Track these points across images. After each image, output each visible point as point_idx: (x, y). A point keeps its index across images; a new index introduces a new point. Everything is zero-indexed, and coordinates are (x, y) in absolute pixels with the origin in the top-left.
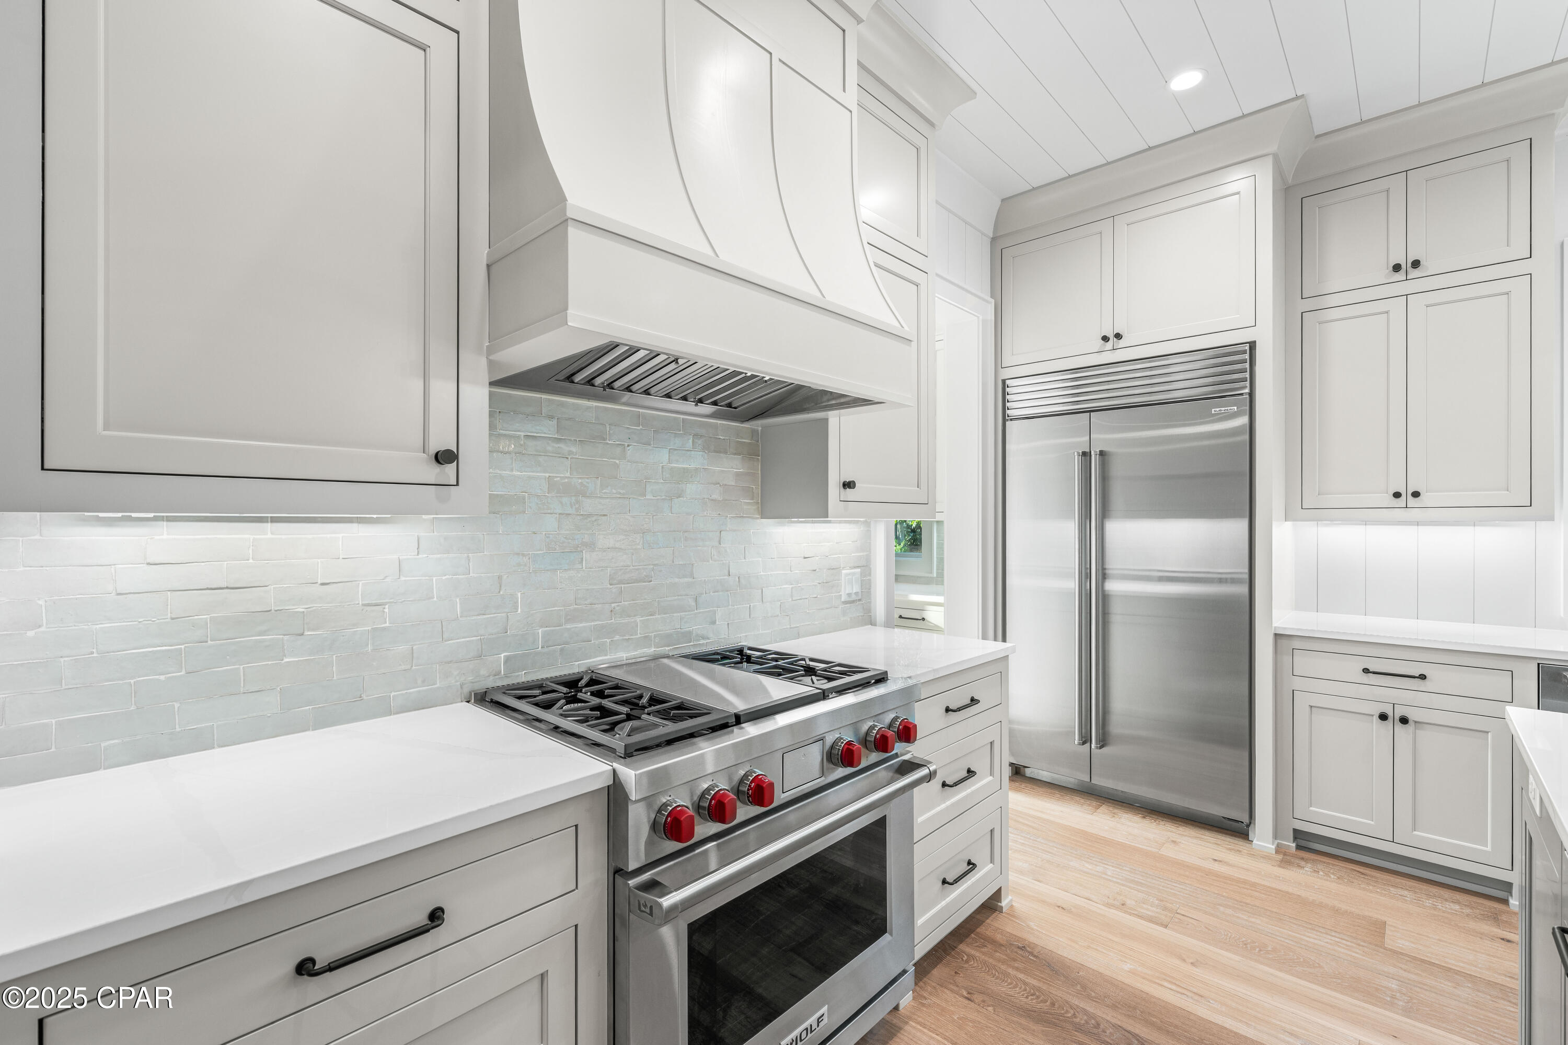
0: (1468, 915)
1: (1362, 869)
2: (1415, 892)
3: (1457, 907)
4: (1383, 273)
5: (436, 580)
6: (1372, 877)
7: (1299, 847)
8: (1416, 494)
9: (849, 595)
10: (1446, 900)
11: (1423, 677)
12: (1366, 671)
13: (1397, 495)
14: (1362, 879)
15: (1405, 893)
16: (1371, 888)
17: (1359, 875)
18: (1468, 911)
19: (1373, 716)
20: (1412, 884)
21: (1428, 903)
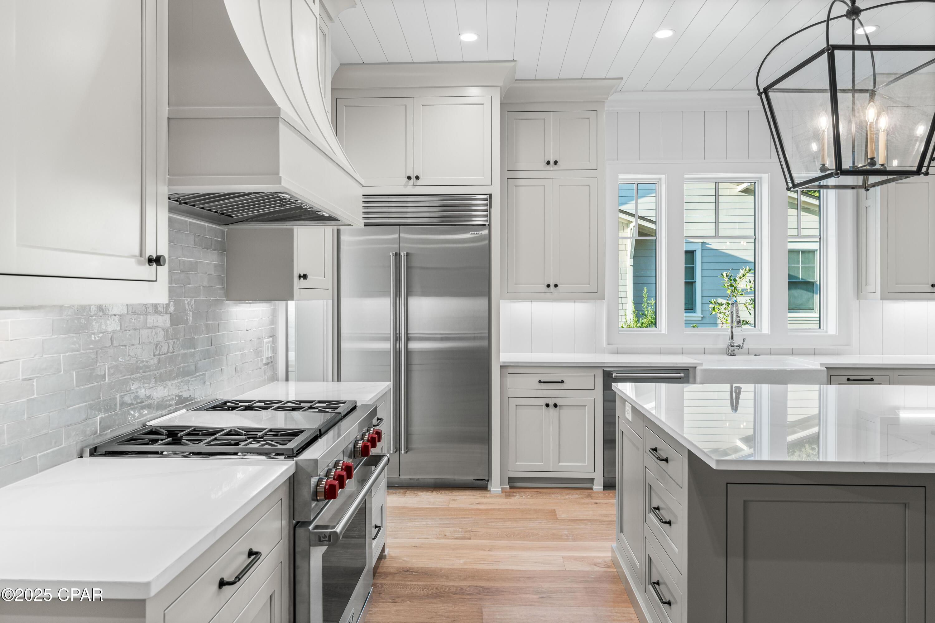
0: (581, 498)
1: (539, 490)
2: (561, 494)
3: (577, 496)
4: (542, 165)
5: (63, 356)
6: (544, 492)
7: (511, 487)
8: (556, 286)
9: (267, 358)
10: (572, 494)
11: (562, 382)
12: (540, 382)
13: (548, 286)
14: (540, 494)
15: (558, 495)
16: (545, 497)
17: (538, 493)
18: (580, 496)
19: (542, 406)
20: (558, 491)
21: (567, 497)
